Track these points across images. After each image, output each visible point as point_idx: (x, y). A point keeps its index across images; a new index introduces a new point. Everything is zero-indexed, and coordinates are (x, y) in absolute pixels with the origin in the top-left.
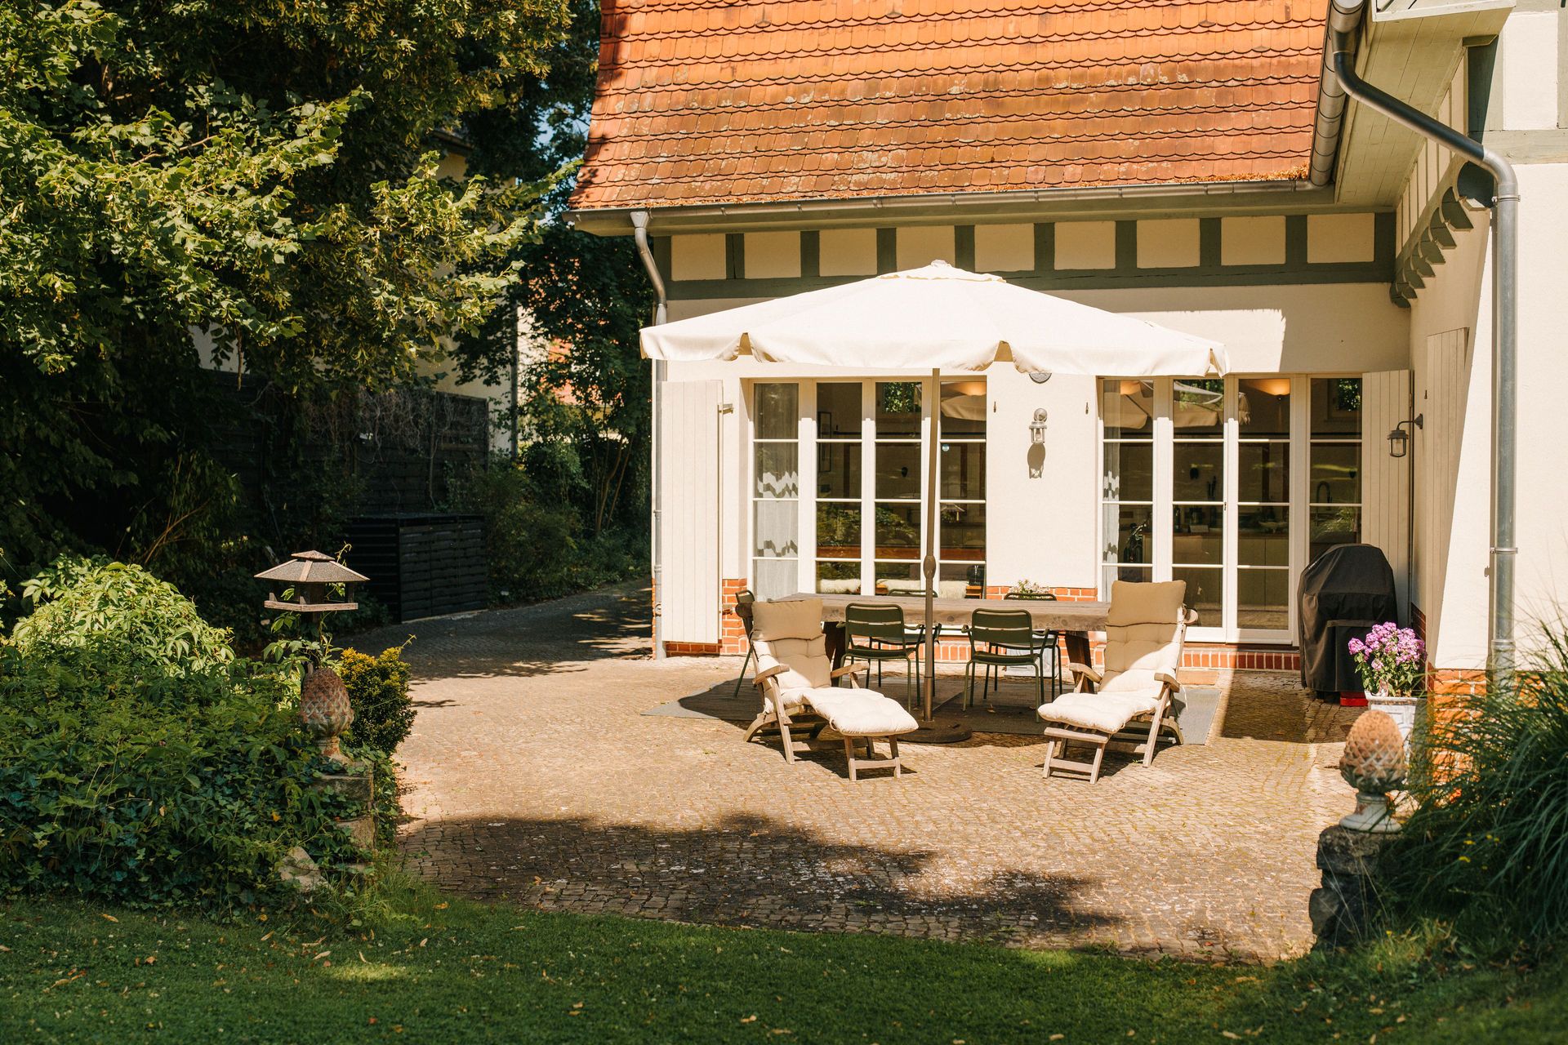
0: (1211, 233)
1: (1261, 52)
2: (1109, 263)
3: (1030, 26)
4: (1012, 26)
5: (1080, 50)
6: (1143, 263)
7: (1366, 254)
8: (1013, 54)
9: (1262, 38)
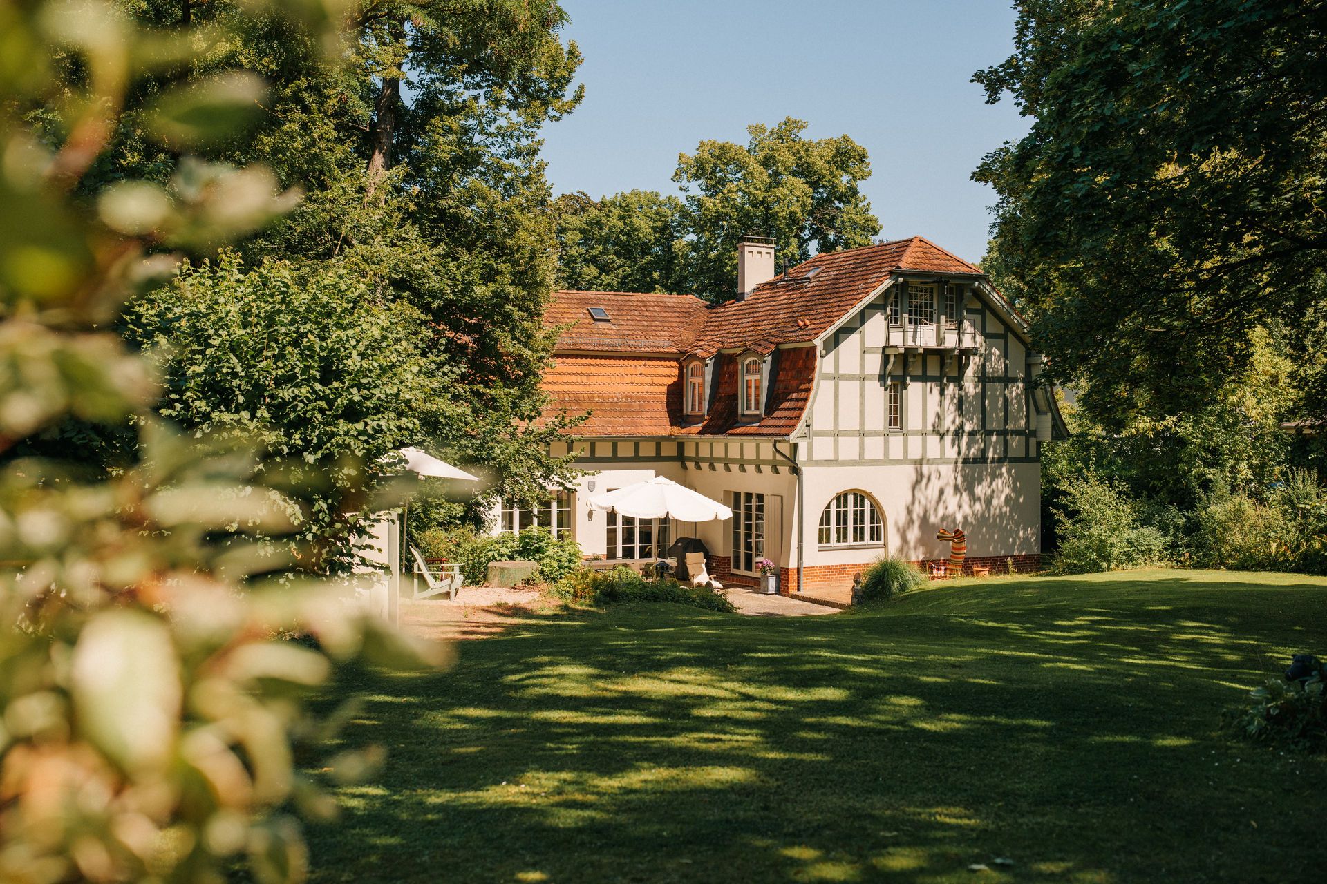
0: (637, 446)
1: (647, 393)
2: (610, 455)
3: (584, 379)
4: (579, 379)
5: (600, 388)
6: (619, 455)
7: (675, 454)
8: (581, 388)
9: (647, 388)
